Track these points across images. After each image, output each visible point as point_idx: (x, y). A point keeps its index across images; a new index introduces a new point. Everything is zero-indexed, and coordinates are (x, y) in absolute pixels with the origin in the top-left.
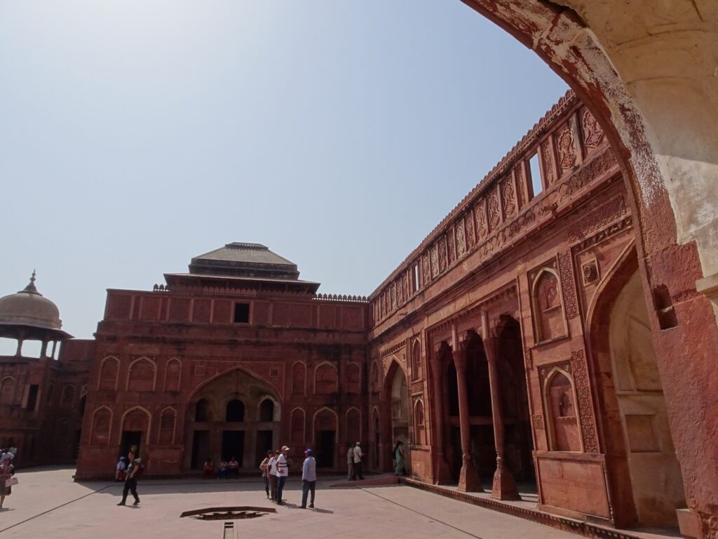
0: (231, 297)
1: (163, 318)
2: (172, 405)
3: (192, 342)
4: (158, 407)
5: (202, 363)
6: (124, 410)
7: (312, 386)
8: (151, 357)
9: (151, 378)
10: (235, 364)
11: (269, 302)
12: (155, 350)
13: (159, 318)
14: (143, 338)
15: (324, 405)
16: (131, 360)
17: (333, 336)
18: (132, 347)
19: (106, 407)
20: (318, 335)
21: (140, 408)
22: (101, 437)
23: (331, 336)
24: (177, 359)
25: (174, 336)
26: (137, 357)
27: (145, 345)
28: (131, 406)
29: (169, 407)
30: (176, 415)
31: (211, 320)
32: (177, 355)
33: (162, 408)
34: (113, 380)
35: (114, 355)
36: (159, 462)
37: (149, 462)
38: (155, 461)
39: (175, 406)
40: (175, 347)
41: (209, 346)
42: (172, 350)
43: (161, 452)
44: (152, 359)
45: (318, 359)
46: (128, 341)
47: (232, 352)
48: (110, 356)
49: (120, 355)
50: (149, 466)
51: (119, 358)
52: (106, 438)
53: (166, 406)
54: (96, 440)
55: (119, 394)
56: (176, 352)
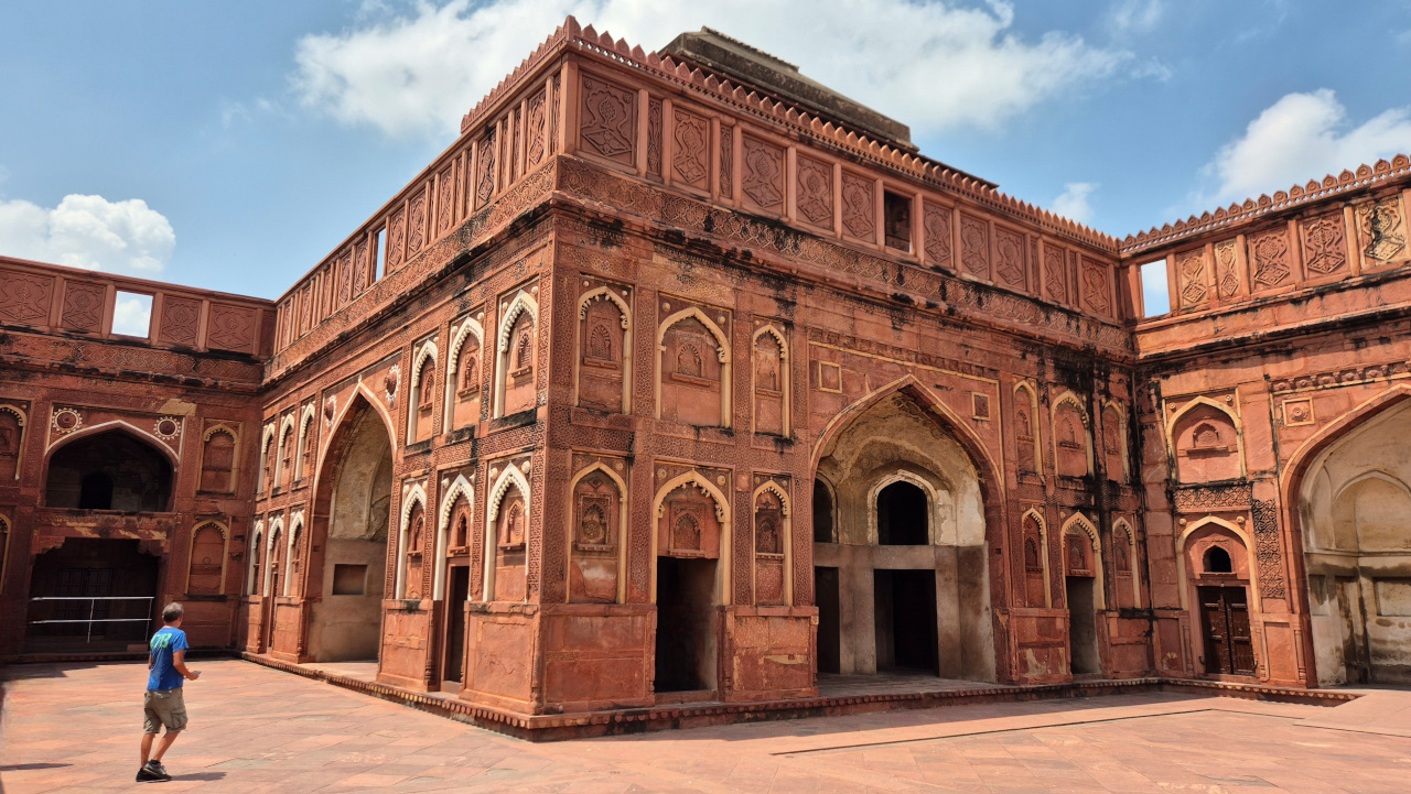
0: (874, 167)
1: (727, 190)
2: (779, 478)
3: (810, 284)
4: (744, 481)
5: (832, 355)
6: (657, 484)
7: (1050, 454)
8: (712, 312)
9: (713, 385)
10: (905, 370)
11: (951, 204)
12: (719, 288)
13: (716, 188)
14: (692, 243)
15: (1074, 509)
16: (664, 315)
18: (661, 270)
19: (604, 468)
20: (1052, 318)
21: (700, 479)
22: (596, 574)
23: (1073, 326)
24: (776, 333)
25: (767, 256)
26: (679, 305)
27: (699, 270)
28: (676, 470)
29: (771, 484)
30: (787, 511)
31: (839, 228)
32: (776, 320)
33: (756, 486)
34: (615, 375)
35: (612, 286)
36: (761, 662)
37: (736, 660)
38: (750, 659)
39: (785, 483)
40: (771, 292)
41: (848, 304)
42: (762, 299)
43: (762, 629)
44: (716, 321)
45: (1055, 385)
46: (651, 246)
47: (897, 333)
48: (603, 289)
49: (628, 290)
50: (736, 676)
51: (626, 299)
52: (611, 577)
53: (765, 478)
54: (581, 587)
55: (639, 426)
56: (773, 309)
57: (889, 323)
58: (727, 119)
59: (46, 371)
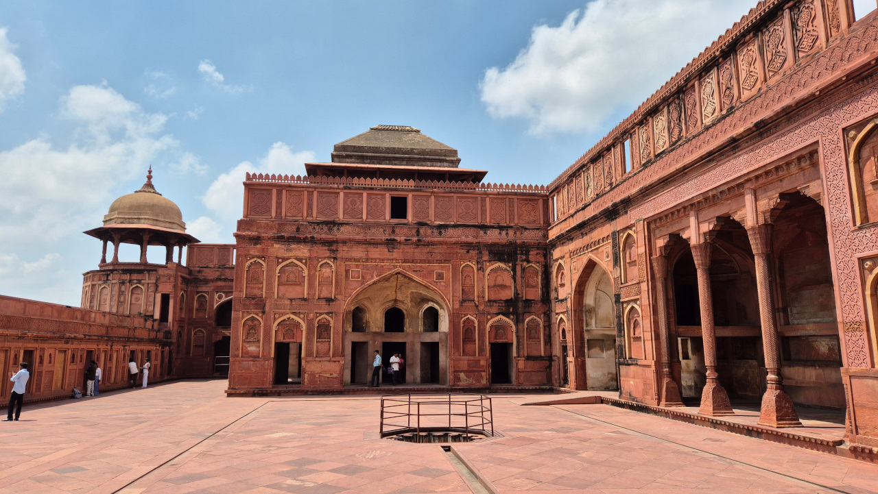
0: (386, 190)
1: (310, 214)
2: (328, 314)
3: (344, 242)
4: (311, 316)
5: (357, 266)
6: (275, 319)
7: (483, 291)
8: (300, 260)
9: (301, 284)
10: (395, 267)
11: (430, 194)
12: (303, 251)
13: (305, 215)
14: (289, 238)
15: (498, 314)
16: (278, 263)
17: (507, 234)
18: (278, 249)
19: (254, 316)
20: (488, 232)
21: (292, 316)
22: (252, 349)
23: (504, 233)
24: (329, 262)
25: (323, 236)
26: (284, 259)
27: (293, 246)
28: (283, 314)
29: (324, 315)
30: (332, 325)
31: (364, 217)
32: (329, 258)
33: (317, 317)
34: (260, 286)
35: (259, 257)
36: (317, 376)
37: (306, 375)
38: (312, 375)
39: (330, 315)
40: (326, 248)
41: (364, 246)
42: (322, 251)
43: (319, 365)
44: (302, 262)
45: (490, 261)
46: (273, 242)
47: (391, 254)
48: (255, 259)
49: (265, 258)
50: (306, 380)
51: (264, 261)
52: (258, 349)
53: (321, 314)
54: (247, 353)
55: (268, 301)
56: (328, 254)
57: (387, 250)
58: (310, 190)
59: (213, 281)
